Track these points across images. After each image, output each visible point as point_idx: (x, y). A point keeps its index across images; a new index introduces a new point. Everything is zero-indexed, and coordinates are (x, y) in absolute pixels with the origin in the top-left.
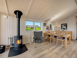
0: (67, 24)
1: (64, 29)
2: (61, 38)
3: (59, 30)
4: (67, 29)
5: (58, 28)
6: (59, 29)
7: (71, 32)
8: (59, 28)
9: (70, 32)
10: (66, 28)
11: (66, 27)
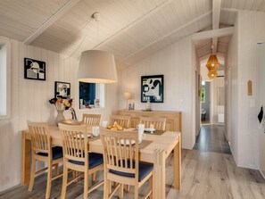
0: (162, 76)
1: (153, 100)
2: (131, 171)
3: (131, 108)
4: (162, 102)
5: (127, 94)
6: (132, 102)
7: (180, 113)
8: (131, 98)
9: (176, 113)
10: (159, 98)
11: (161, 91)
